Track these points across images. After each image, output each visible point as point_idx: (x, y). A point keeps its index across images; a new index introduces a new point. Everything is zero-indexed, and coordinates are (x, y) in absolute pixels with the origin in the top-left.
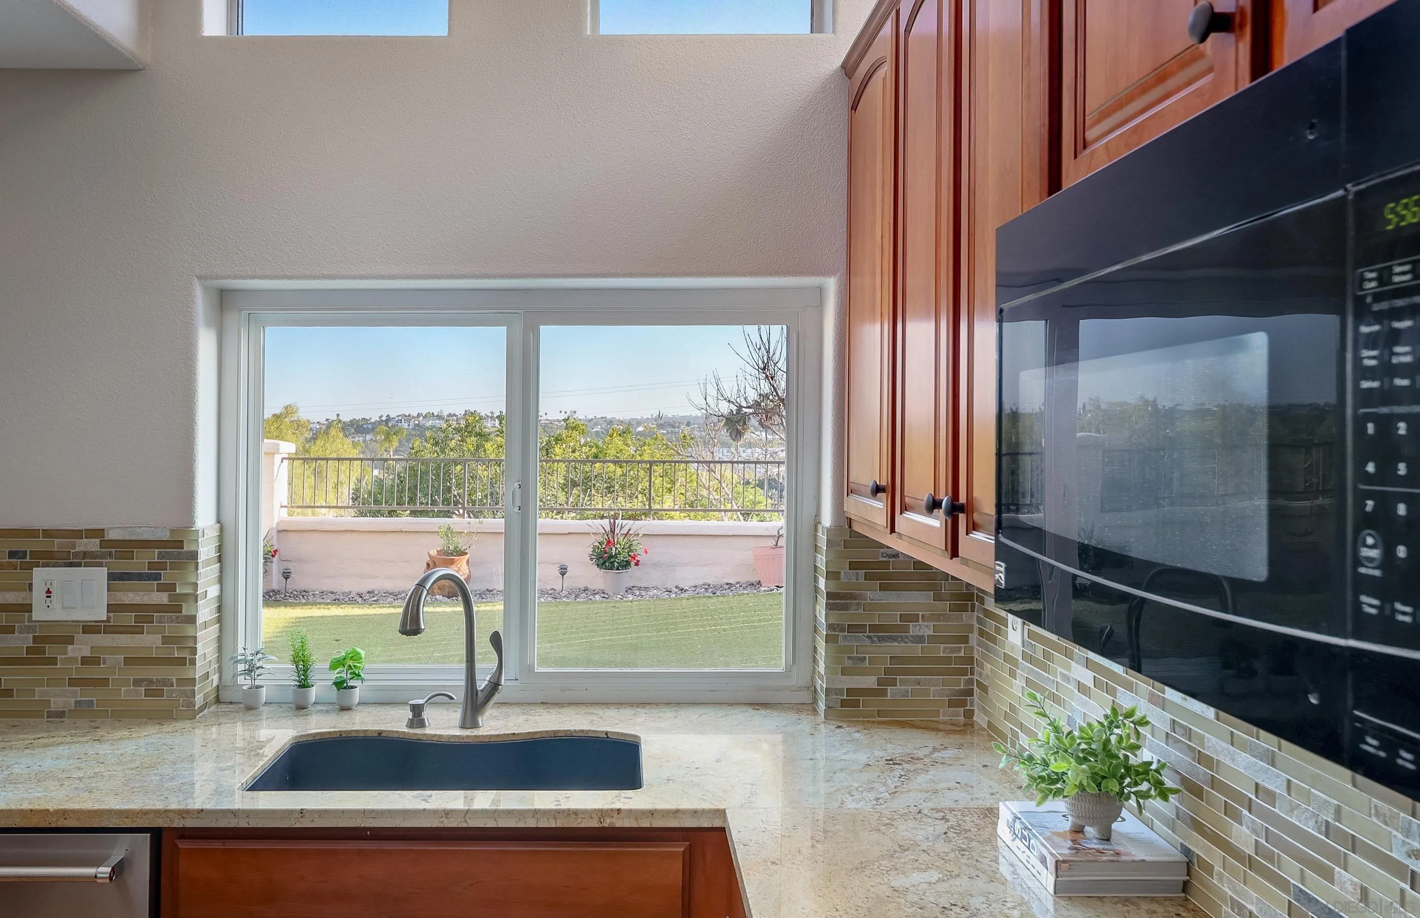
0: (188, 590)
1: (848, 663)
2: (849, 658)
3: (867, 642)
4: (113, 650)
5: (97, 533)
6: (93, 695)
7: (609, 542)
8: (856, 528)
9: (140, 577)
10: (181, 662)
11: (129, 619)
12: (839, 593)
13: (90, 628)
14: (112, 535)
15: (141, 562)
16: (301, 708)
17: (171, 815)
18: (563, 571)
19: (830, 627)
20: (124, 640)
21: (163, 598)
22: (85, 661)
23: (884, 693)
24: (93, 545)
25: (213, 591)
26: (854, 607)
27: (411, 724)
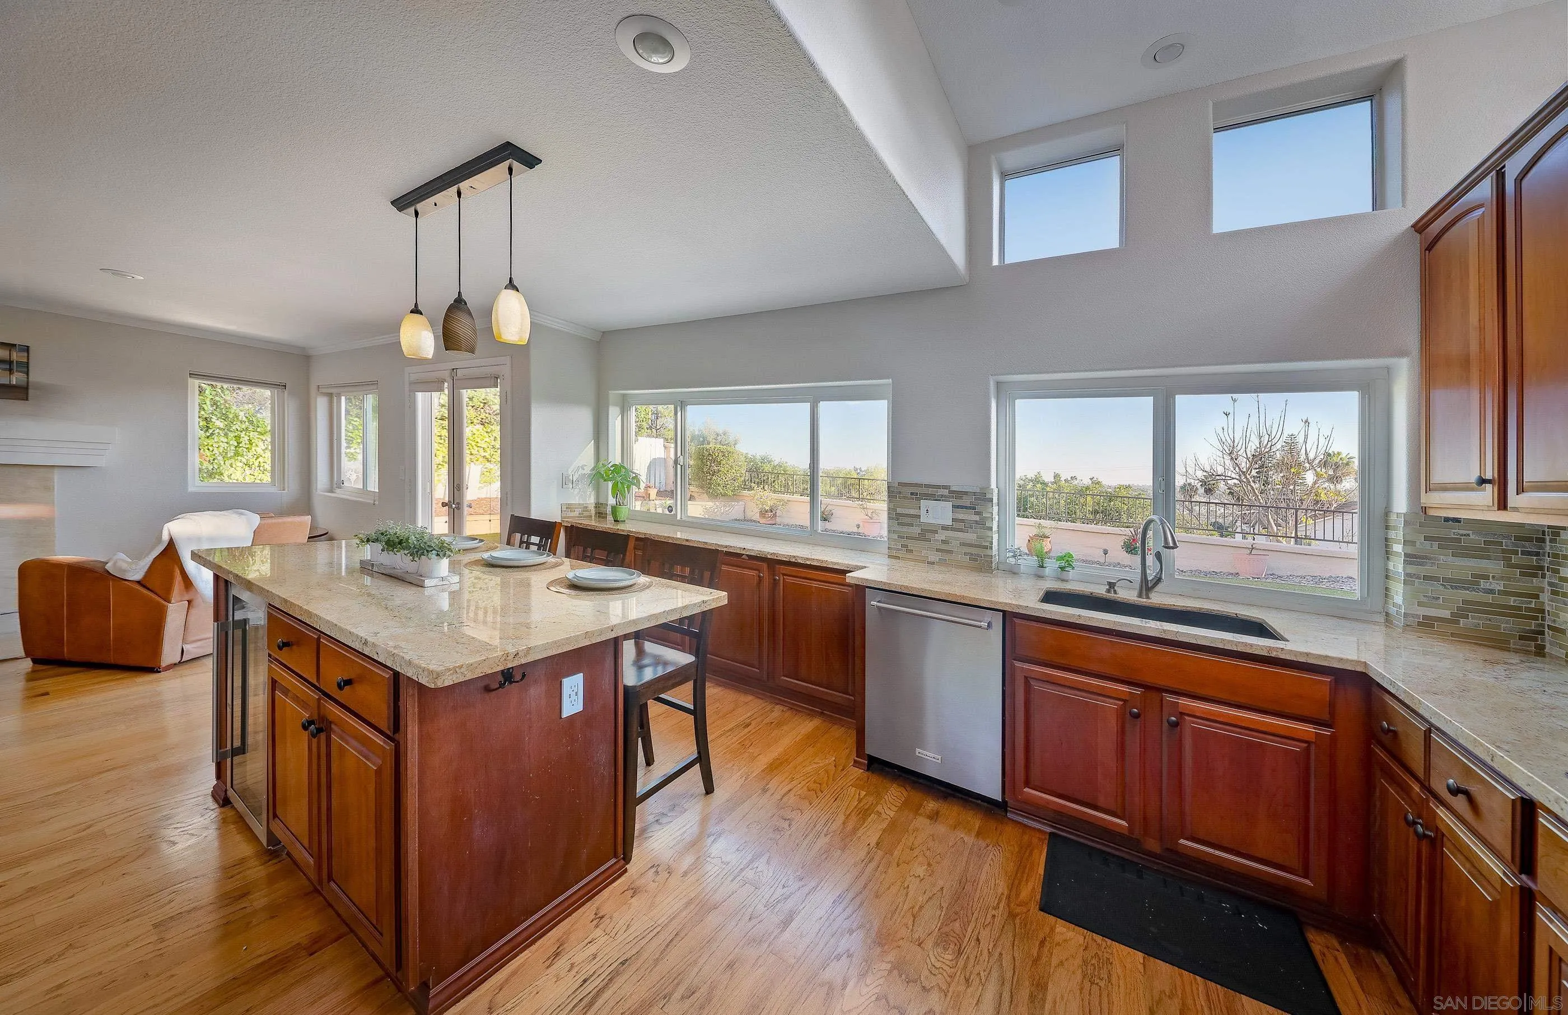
0: (989, 515)
1: (1423, 599)
2: (1424, 596)
3: (1441, 588)
4: (956, 539)
5: (945, 487)
6: (947, 557)
7: (1134, 540)
8: (1431, 513)
9: (966, 508)
10: (986, 547)
11: (961, 525)
12: (1415, 555)
13: (945, 528)
14: (953, 489)
15: (966, 501)
16: (1040, 577)
17: (1013, 606)
18: (1106, 552)
19: (1407, 575)
20: (960, 534)
21: (977, 518)
22: (944, 542)
23: (1458, 622)
24: (946, 492)
25: (997, 519)
26: (1428, 564)
27: (1108, 591)
